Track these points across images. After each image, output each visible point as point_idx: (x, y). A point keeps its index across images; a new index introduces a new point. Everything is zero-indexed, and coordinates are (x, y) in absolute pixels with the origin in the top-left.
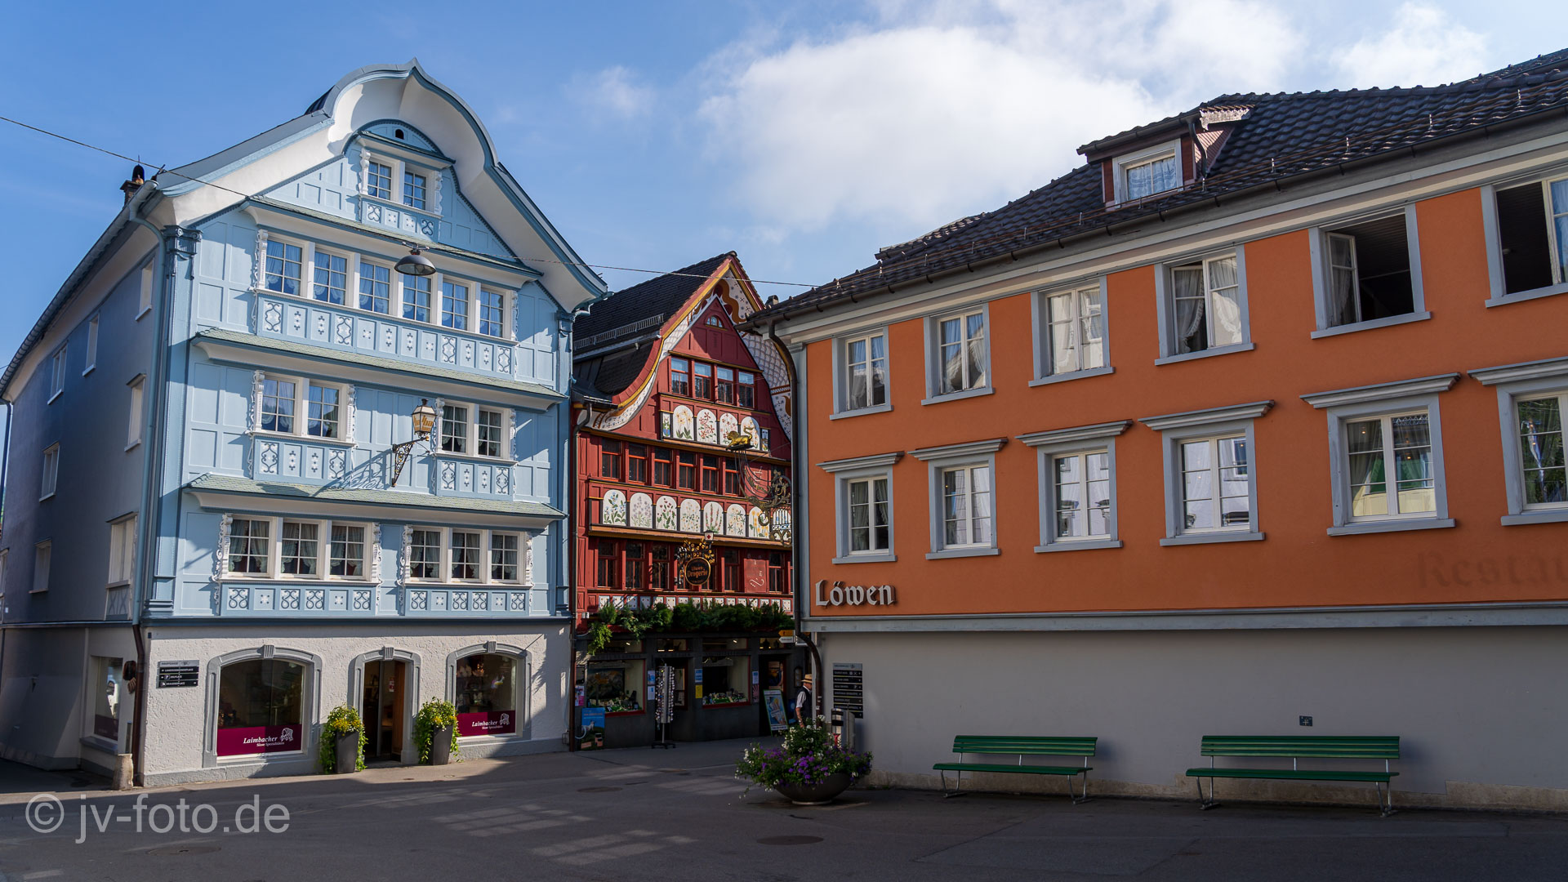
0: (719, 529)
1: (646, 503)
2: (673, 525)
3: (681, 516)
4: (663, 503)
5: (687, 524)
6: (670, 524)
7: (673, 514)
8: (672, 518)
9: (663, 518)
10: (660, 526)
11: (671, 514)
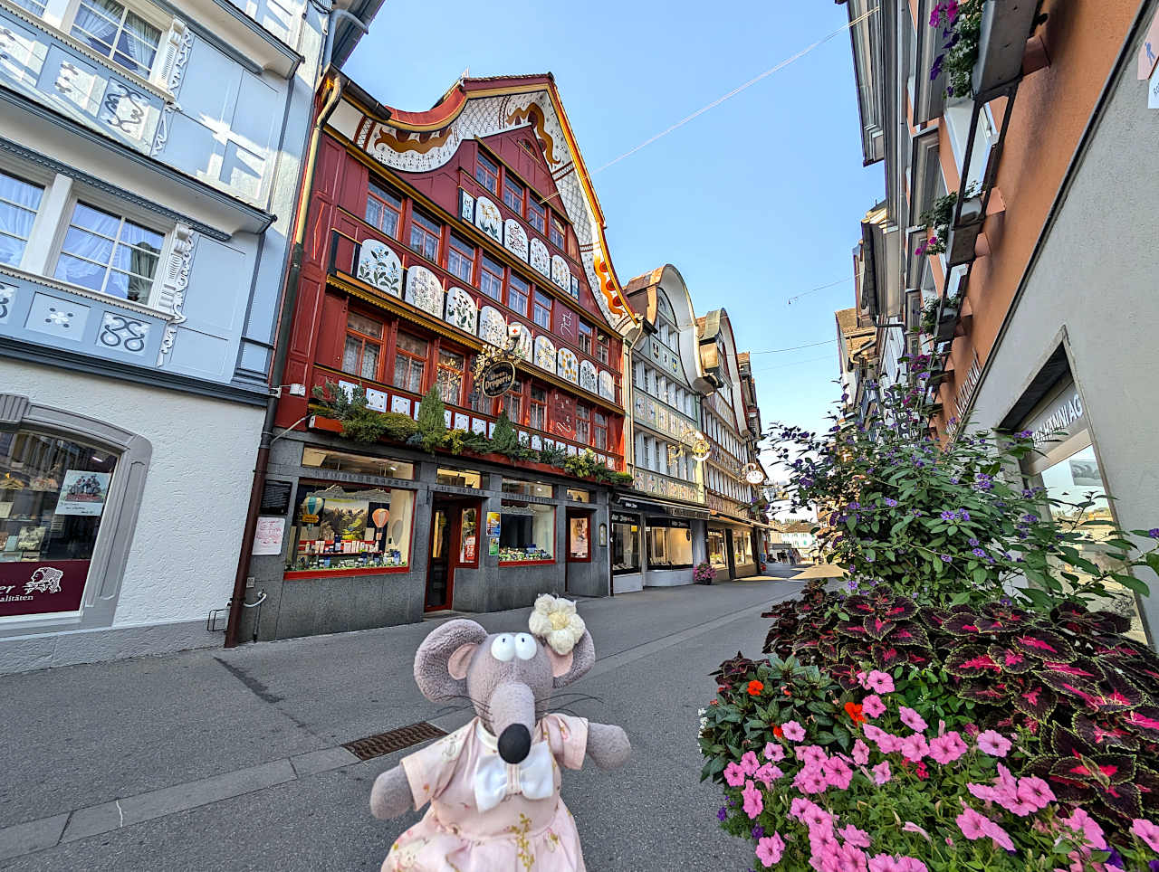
0: (526, 355)
1: (432, 283)
2: (470, 326)
3: (482, 322)
4: (458, 297)
5: (488, 334)
6: (466, 324)
7: (471, 315)
8: (468, 319)
9: (456, 312)
10: (454, 320)
11: (467, 314)
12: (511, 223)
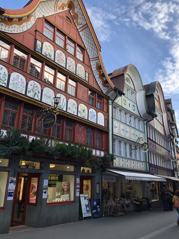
0: (63, 108)
1: (22, 80)
2: (38, 97)
3: (43, 95)
5: (46, 99)
7: (39, 92)
8: (37, 94)
9: (32, 91)
10: (31, 95)
12: (58, 52)
